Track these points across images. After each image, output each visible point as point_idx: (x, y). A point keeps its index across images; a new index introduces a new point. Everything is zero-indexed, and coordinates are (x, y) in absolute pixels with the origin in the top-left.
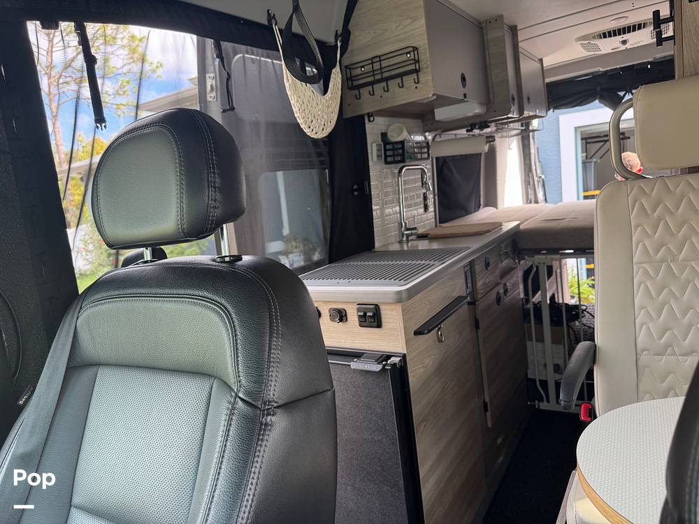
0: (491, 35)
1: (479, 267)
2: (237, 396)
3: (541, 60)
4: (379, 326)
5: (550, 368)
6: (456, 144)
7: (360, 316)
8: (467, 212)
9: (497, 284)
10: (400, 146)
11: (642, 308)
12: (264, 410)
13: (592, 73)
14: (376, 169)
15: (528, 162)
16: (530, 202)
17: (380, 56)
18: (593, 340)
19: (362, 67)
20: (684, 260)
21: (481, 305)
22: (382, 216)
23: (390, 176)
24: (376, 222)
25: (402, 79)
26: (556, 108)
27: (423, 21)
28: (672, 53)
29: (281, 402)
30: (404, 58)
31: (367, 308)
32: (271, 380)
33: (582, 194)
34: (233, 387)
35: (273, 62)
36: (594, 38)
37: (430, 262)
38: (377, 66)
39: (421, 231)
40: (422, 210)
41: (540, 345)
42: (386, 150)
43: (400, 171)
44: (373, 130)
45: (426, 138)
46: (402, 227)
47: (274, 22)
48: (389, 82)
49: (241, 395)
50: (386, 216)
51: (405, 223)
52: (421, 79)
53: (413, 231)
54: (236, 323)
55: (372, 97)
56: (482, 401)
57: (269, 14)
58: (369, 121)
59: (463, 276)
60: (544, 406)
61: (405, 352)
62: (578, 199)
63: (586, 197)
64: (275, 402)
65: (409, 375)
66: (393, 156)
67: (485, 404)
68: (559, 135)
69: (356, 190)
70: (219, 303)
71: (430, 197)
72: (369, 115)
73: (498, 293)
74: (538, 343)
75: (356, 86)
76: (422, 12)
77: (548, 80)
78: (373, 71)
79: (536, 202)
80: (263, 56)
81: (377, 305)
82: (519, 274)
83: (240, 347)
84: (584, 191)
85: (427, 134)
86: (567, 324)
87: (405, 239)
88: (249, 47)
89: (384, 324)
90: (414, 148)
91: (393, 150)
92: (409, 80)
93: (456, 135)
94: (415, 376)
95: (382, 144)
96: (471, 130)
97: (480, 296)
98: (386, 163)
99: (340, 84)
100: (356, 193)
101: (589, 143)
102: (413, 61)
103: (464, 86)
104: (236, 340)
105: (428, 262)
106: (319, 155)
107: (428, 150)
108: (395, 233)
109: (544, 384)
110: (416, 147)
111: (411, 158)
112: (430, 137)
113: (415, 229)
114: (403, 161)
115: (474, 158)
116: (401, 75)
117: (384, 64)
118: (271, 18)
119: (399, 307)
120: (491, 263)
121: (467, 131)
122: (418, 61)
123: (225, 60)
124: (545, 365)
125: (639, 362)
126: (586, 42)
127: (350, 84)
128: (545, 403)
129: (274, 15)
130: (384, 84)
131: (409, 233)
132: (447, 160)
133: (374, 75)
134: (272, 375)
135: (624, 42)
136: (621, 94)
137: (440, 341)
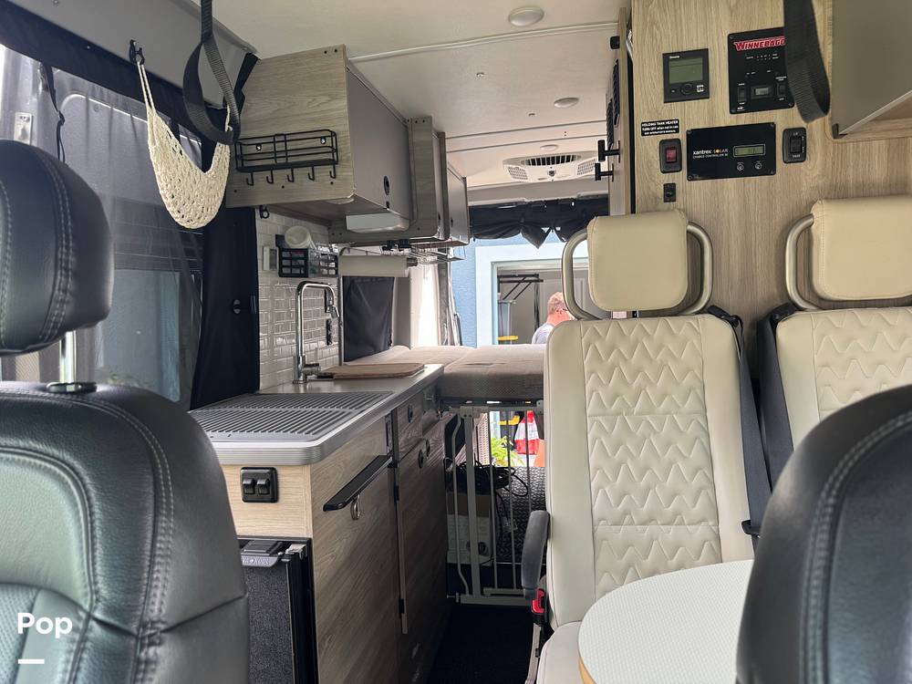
0: (417, 137)
1: (401, 418)
2: (90, 616)
3: (464, 179)
4: (274, 498)
5: (474, 548)
6: (368, 262)
7: (245, 486)
8: (377, 350)
9: (420, 441)
10: (302, 255)
11: (597, 468)
12: (143, 638)
13: (516, 203)
14: (267, 281)
15: (445, 296)
16: (446, 344)
17: (285, 135)
18: (545, 509)
19: (258, 145)
20: (640, 414)
21: (402, 467)
22: (271, 345)
23: (285, 295)
24: (263, 353)
25: (313, 169)
26: (477, 236)
27: (344, 102)
28: (607, 192)
29: (172, 621)
30: (317, 143)
31: (257, 474)
32: (156, 587)
33: (497, 339)
34: (82, 602)
35: (132, 118)
36: (522, 162)
37: (344, 410)
38: (280, 147)
39: (323, 369)
40: (323, 343)
41: (463, 518)
42: (281, 258)
43: (300, 288)
44: (266, 228)
45: (332, 251)
46: (299, 363)
47: (139, 59)
48: (295, 170)
49: (98, 614)
50: (277, 346)
51: (304, 358)
52: (338, 174)
53: (314, 368)
54: (93, 493)
55: (271, 185)
56: (397, 599)
57: (132, 47)
58: (262, 217)
59: (385, 430)
60: (466, 599)
61: (311, 536)
62: (493, 344)
63: (501, 342)
64: (163, 623)
65: (315, 568)
66: (291, 267)
67: (401, 602)
68: (475, 269)
69: (237, 306)
70: (58, 459)
71: (335, 326)
72: (262, 209)
73: (421, 452)
74: (460, 516)
75: (248, 167)
76: (344, 92)
77: (470, 204)
78: (275, 152)
79: (453, 344)
80: (117, 107)
81: (273, 469)
82: (440, 430)
83: (98, 533)
84: (499, 336)
85: (333, 245)
86: (496, 493)
87: (301, 378)
88: (96, 85)
89: (282, 497)
90: (320, 260)
91: (290, 259)
92: (323, 173)
93: (367, 252)
94: (322, 570)
95: (277, 249)
96: (389, 248)
97: (401, 457)
98: (281, 275)
99: (228, 161)
100: (237, 311)
101: (502, 282)
102: (331, 150)
103: (387, 192)
104: (92, 522)
105: (341, 410)
106: (189, 253)
107: (336, 265)
108: (287, 370)
109: (467, 569)
110: (322, 260)
111: (314, 273)
112: (337, 250)
113: (317, 365)
114: (306, 275)
115: (385, 282)
116: (313, 164)
117: (290, 146)
118: (134, 52)
119: (306, 471)
120: (414, 413)
121: (384, 249)
122: (336, 151)
123: (57, 95)
124: (468, 545)
125: (595, 534)
126: (514, 167)
127: (239, 164)
128: (468, 595)
129: (141, 49)
130: (288, 172)
131: (307, 370)
132: (356, 281)
133: (276, 158)
134: (157, 578)
135: (552, 173)
136: (546, 229)
137: (355, 518)
